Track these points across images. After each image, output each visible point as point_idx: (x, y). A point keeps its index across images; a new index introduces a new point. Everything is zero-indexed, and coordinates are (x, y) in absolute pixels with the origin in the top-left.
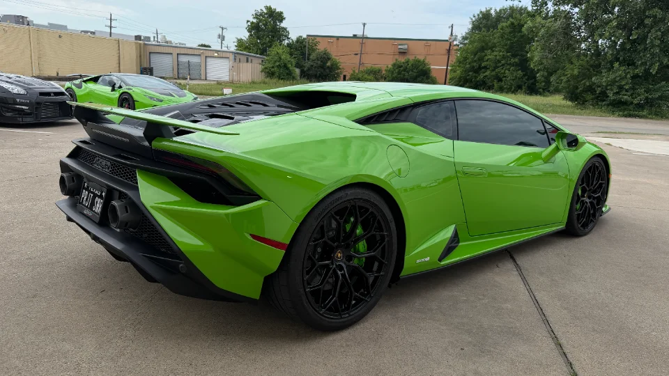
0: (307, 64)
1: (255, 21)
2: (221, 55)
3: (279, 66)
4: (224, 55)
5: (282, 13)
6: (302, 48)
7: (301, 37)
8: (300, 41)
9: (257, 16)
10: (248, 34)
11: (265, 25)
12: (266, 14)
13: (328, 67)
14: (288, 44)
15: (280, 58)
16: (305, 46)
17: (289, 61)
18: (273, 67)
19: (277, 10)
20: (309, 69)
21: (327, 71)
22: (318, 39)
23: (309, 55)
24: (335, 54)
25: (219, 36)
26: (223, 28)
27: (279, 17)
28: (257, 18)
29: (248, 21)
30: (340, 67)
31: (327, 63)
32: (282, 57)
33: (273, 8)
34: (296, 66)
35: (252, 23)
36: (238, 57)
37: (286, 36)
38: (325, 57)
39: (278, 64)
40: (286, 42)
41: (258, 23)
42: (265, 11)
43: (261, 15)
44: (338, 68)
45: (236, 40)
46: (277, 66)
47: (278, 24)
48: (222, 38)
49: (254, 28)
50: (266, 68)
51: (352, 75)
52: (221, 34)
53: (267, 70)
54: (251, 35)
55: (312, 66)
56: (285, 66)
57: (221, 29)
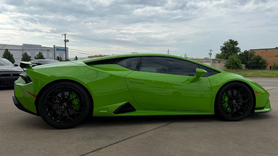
0: (249, 62)
1: (224, 46)
2: (207, 61)
3: (233, 64)
4: (208, 61)
5: (237, 41)
6: (247, 55)
7: (246, 51)
8: (246, 52)
9: (225, 44)
10: (221, 52)
11: (229, 47)
12: (229, 43)
13: (260, 63)
14: (240, 54)
15: (233, 60)
16: (248, 54)
17: (237, 61)
18: (230, 64)
19: (235, 41)
20: (250, 64)
21: (260, 64)
22: (255, 51)
23: (250, 58)
24: (264, 57)
25: (209, 54)
26: (211, 51)
27: (236, 43)
28: (225, 45)
29: (221, 47)
30: (267, 62)
31: (259, 61)
32: (234, 60)
33: (232, 40)
34: (242, 63)
35: (223, 47)
36: (215, 61)
37: (238, 51)
38: (259, 58)
39: (232, 63)
40: (239, 53)
41: (226, 47)
42: (229, 42)
43: (227, 43)
44: (265, 63)
45: (216, 55)
46: (232, 64)
47: (235, 46)
48: (211, 54)
49: (224, 49)
50: (227, 65)
51: (274, 66)
52: (210, 52)
53: (227, 66)
54: (222, 52)
55: (251, 63)
56: (236, 63)
57: (210, 51)
